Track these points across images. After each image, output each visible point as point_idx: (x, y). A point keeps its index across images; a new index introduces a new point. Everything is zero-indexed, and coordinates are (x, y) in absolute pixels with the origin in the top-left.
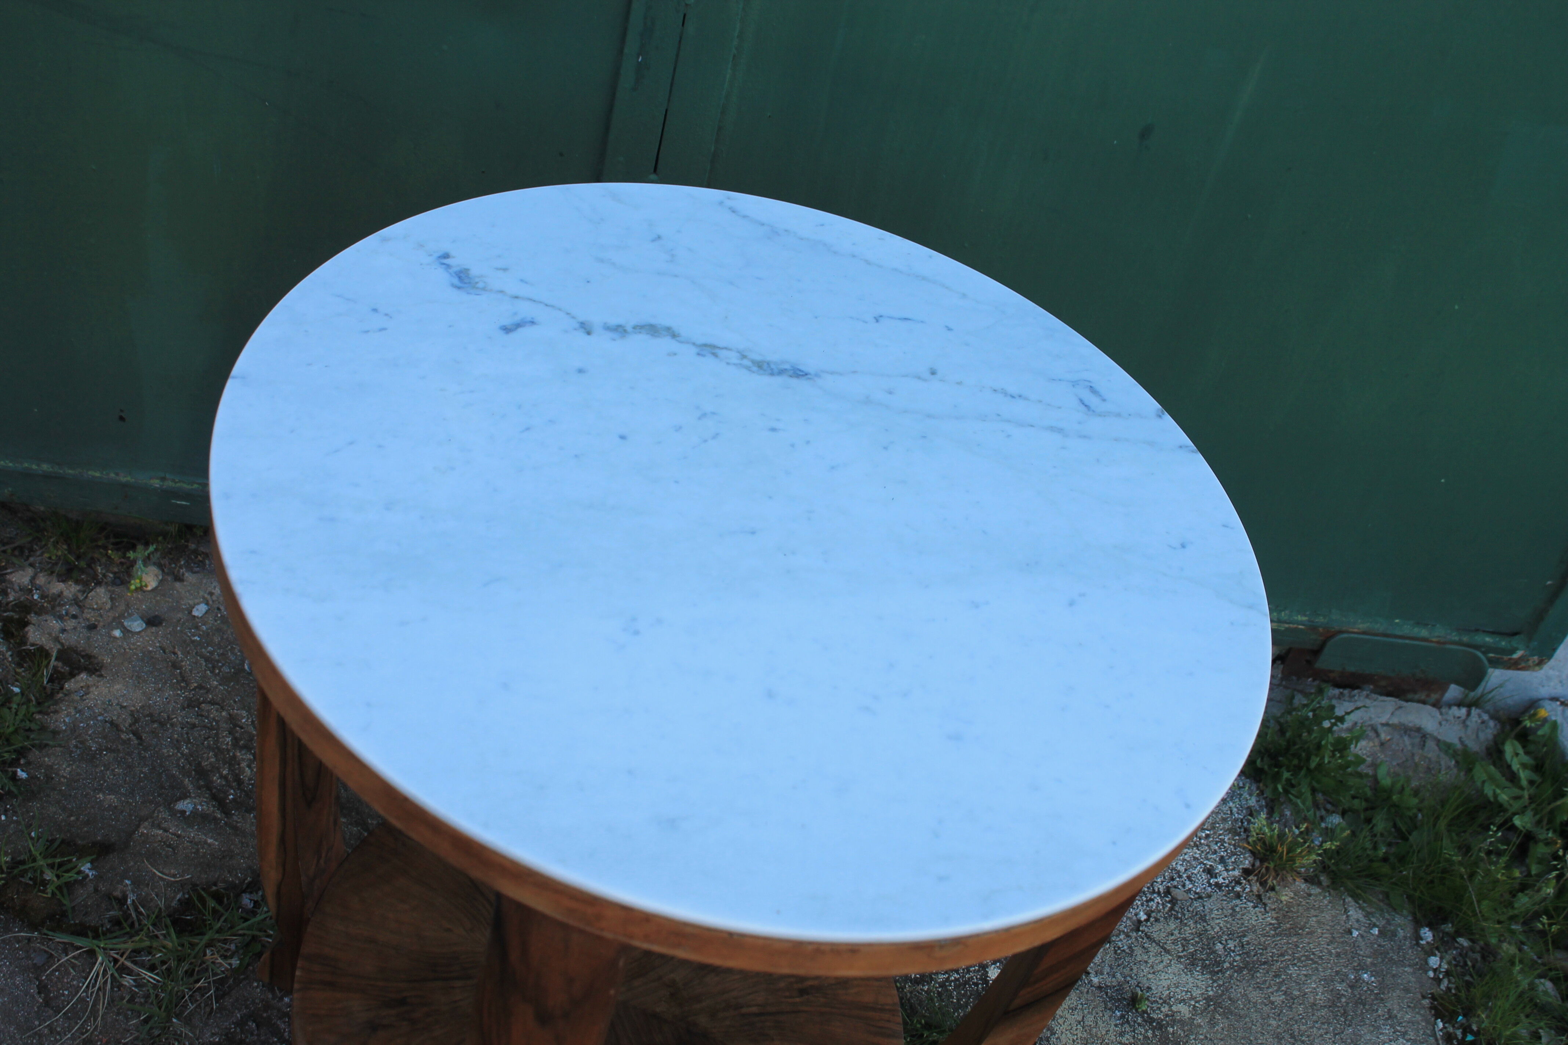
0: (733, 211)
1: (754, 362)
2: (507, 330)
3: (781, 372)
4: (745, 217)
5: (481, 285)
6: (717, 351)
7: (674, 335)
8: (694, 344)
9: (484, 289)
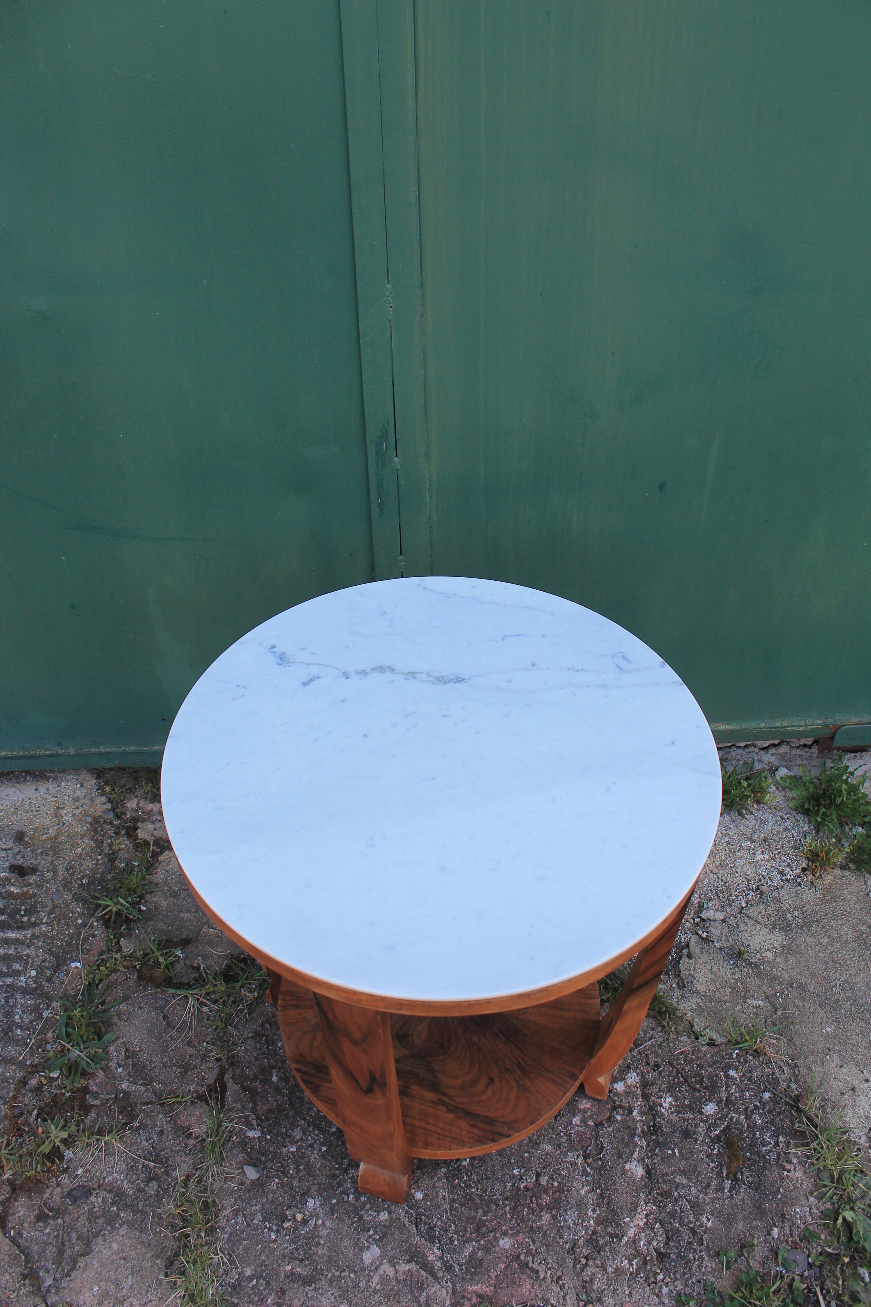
0: (425, 588)
1: (435, 678)
2: (305, 684)
3: (450, 681)
4: (431, 590)
5: (291, 661)
6: (415, 675)
7: (392, 670)
8: (403, 673)
9: (293, 663)
